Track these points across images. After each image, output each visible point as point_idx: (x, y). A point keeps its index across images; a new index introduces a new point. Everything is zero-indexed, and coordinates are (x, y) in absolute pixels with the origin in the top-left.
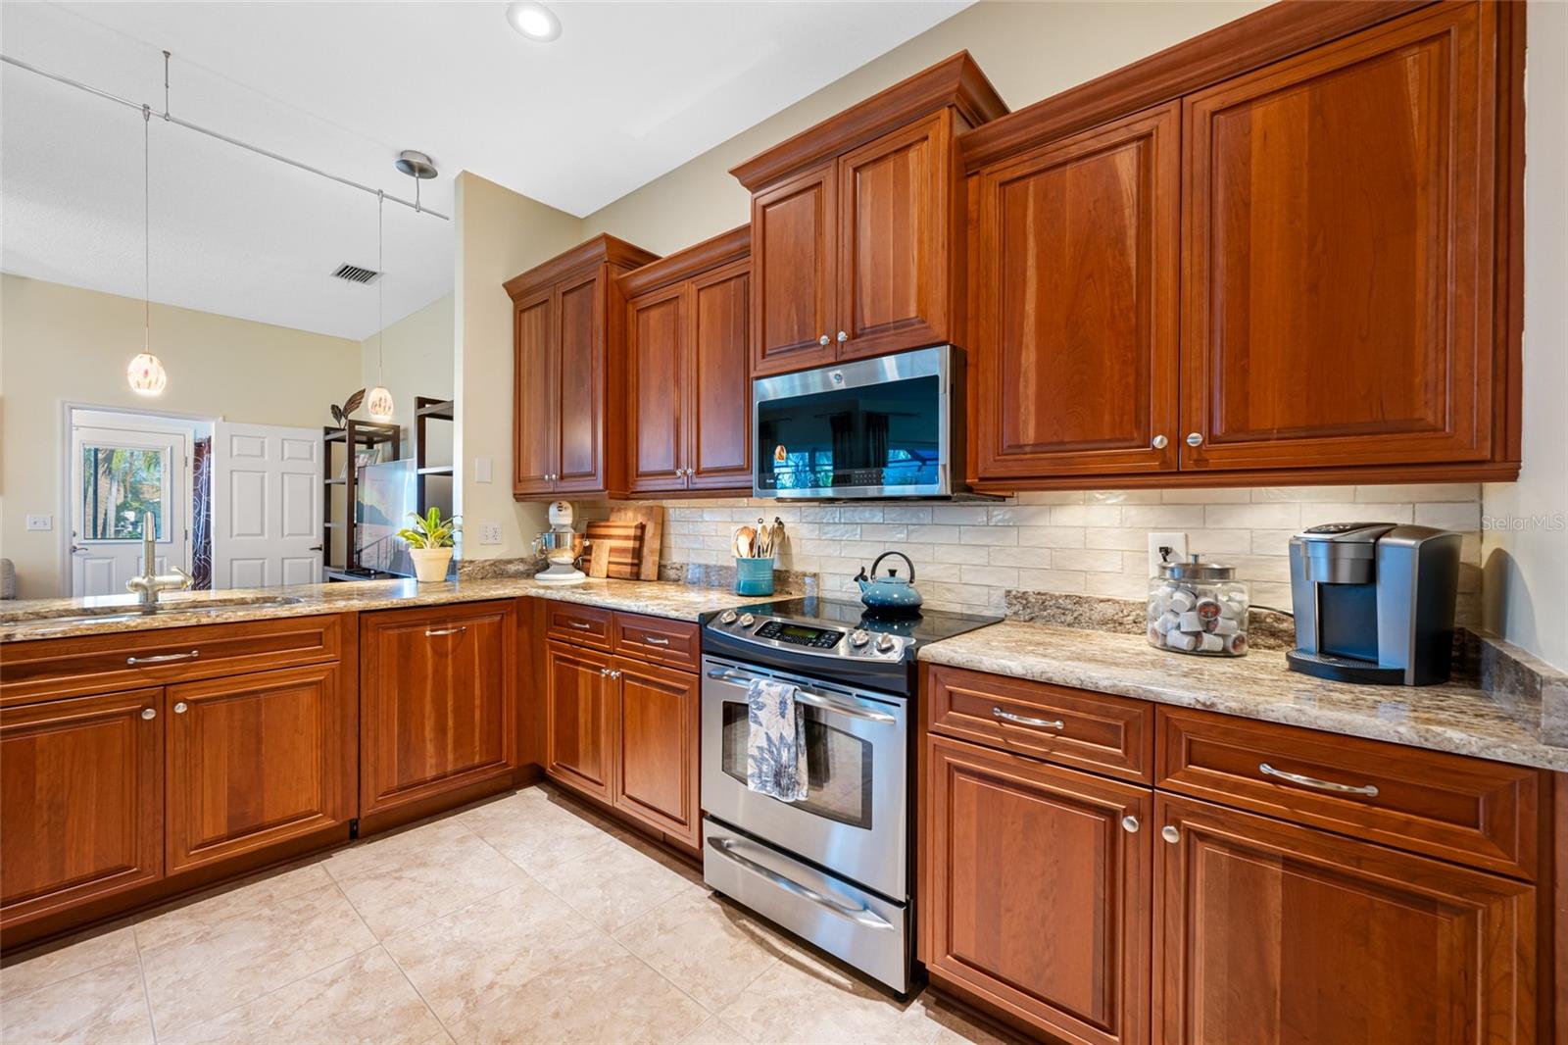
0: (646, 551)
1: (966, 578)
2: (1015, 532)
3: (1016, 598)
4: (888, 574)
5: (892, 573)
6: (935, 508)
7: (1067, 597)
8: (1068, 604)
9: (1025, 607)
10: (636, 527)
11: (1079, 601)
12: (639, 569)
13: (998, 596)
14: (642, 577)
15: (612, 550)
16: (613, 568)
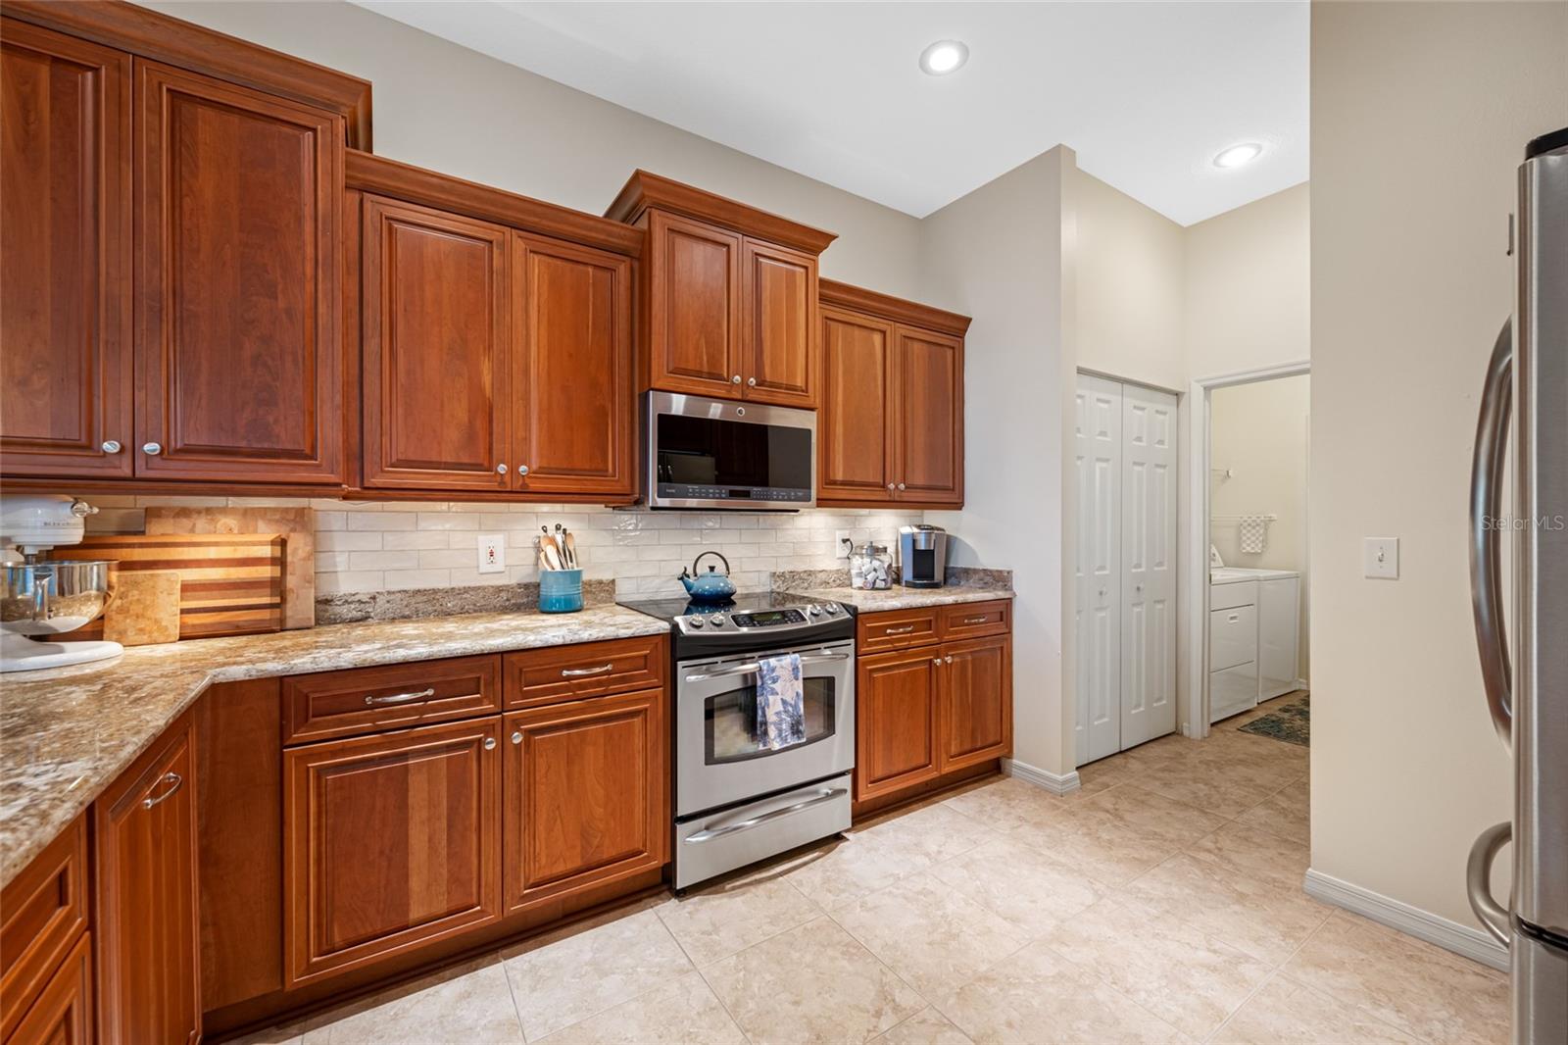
0: (291, 581)
1: (745, 568)
2: (774, 532)
3: (778, 576)
4: (708, 570)
5: (712, 569)
6: (724, 517)
7: (805, 572)
8: (804, 576)
9: (784, 582)
10: (273, 543)
11: (810, 573)
12: (283, 613)
13: (765, 578)
14: (290, 624)
15: (187, 588)
16: (193, 620)
